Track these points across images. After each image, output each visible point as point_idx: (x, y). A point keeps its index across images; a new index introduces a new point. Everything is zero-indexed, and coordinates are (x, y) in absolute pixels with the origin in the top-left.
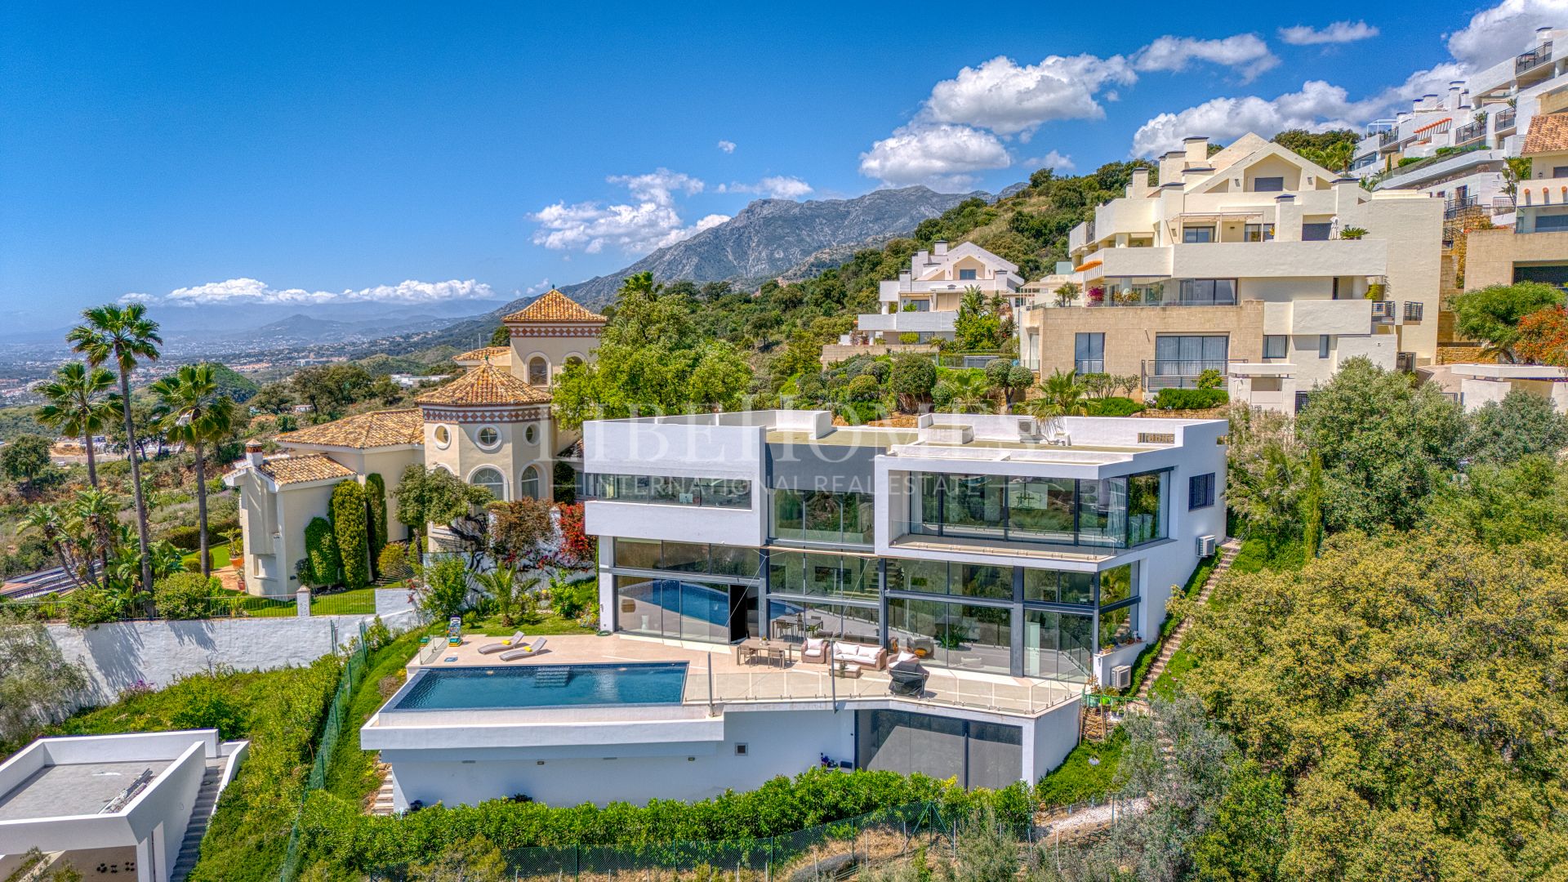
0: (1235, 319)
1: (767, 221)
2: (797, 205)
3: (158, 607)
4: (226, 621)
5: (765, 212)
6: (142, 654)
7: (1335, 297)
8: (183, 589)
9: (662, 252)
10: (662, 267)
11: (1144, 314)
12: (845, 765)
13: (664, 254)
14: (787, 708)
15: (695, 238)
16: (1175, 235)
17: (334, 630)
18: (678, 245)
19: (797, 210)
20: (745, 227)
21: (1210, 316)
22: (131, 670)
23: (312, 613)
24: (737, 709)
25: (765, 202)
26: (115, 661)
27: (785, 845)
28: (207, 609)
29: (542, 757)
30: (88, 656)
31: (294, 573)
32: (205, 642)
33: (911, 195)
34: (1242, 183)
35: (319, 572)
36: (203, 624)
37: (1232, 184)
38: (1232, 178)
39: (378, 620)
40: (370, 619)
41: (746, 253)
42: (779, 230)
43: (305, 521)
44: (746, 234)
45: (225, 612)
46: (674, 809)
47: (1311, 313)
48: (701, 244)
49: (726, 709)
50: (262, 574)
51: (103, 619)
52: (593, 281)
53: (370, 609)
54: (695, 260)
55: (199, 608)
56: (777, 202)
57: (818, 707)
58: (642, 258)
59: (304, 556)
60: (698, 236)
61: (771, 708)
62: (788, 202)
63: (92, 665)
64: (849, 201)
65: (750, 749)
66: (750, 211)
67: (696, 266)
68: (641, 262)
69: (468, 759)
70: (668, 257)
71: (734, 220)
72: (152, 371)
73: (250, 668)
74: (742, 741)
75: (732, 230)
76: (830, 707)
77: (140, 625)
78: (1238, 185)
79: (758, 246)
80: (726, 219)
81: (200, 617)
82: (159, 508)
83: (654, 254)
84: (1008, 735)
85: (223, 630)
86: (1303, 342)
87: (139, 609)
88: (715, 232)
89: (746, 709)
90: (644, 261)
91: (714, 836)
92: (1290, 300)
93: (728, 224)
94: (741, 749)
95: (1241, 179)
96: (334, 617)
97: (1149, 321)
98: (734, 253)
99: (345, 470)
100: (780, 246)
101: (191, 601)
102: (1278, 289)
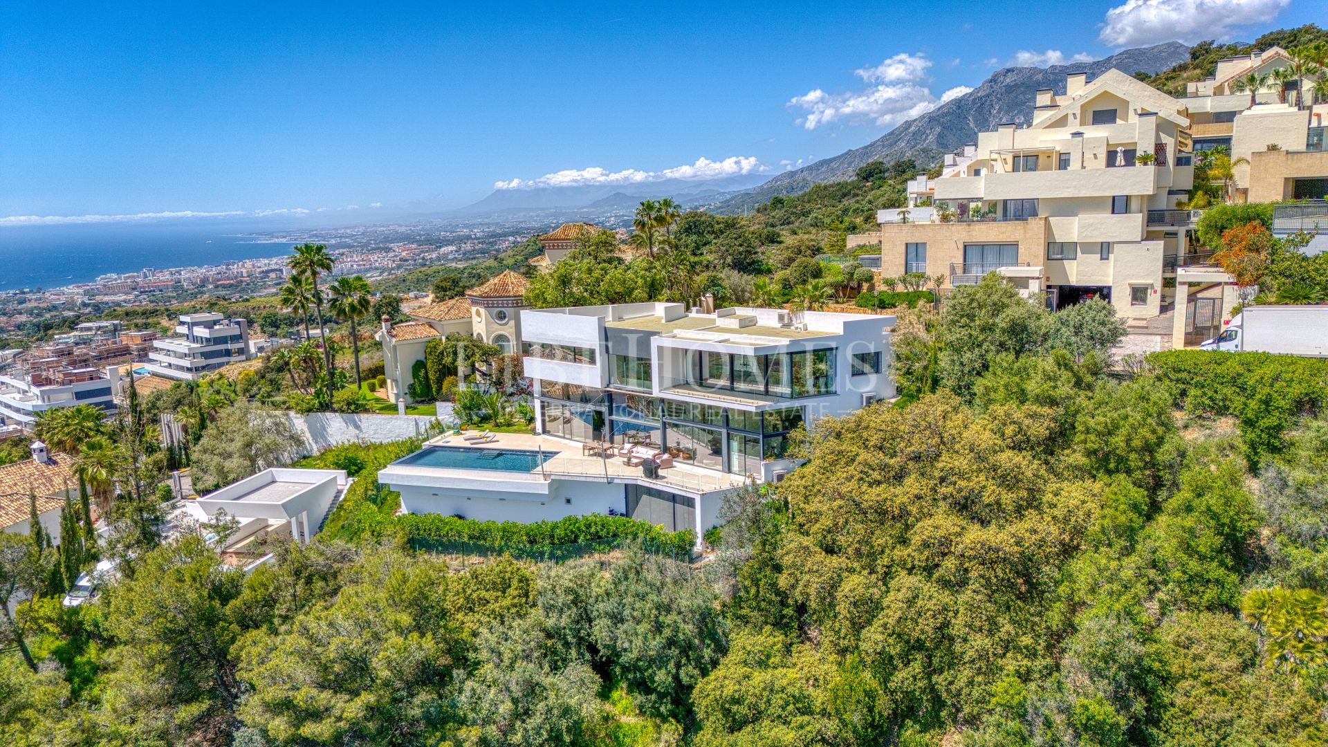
0: (1022, 231)
1: (1009, 89)
2: (1041, 71)
3: (335, 406)
4: (366, 415)
5: (1008, 80)
6: (329, 430)
7: (1113, 212)
8: (345, 397)
9: (908, 124)
10: (907, 138)
11: (954, 228)
12: (622, 515)
13: (910, 126)
14: (583, 479)
15: (939, 109)
16: (1006, 163)
17: (417, 424)
18: (923, 117)
19: (1040, 77)
20: (988, 96)
21: (1003, 229)
22: (325, 439)
23: (406, 414)
24: (557, 478)
25: (1008, 71)
26: (319, 433)
27: (569, 552)
28: (356, 409)
29: (471, 495)
30: (306, 429)
31: (407, 391)
32: (357, 427)
33: (1161, 52)
34: (1078, 116)
35: (418, 390)
36: (356, 417)
37: (1071, 117)
38: (1070, 112)
39: (437, 419)
40: (433, 418)
41: (987, 120)
42: (1021, 96)
43: (413, 362)
44: (988, 103)
45: (366, 411)
46: (515, 526)
47: (1091, 225)
48: (944, 115)
49: (552, 477)
50: (395, 391)
51: (309, 410)
52: (847, 153)
53: (435, 414)
54: (938, 129)
55: (353, 407)
56: (1021, 70)
57: (599, 480)
58: (890, 131)
59: (412, 382)
60: (942, 107)
61: (575, 479)
62: (1031, 69)
63: (308, 435)
64: (1094, 63)
65: (572, 501)
66: (993, 80)
67: (939, 135)
68: (889, 134)
69: (435, 493)
70: (913, 128)
71: (977, 90)
72: (519, 239)
73: (378, 442)
74: (568, 497)
75: (975, 99)
76: (605, 480)
77: (328, 414)
78: (1075, 118)
79: (999, 112)
80: (969, 90)
81: (353, 412)
82: (341, 352)
83: (901, 126)
84: (689, 502)
85: (365, 420)
86: (1088, 248)
87: (325, 407)
88: (959, 103)
89: (563, 478)
90: (892, 133)
91: (532, 542)
92: (1077, 215)
93: (971, 94)
94: (568, 501)
95: (1078, 113)
96: (417, 416)
97: (961, 233)
98: (975, 121)
99: (436, 333)
100: (1020, 112)
101: (349, 404)
102: (1069, 206)
